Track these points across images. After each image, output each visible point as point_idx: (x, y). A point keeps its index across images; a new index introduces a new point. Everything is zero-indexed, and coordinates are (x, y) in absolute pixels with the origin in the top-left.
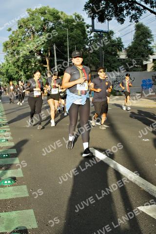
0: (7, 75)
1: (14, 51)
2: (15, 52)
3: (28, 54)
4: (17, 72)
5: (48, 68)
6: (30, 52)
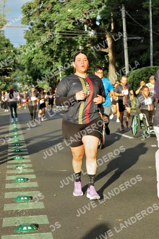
0: (29, 69)
1: (43, 21)
2: (46, 24)
3: (70, 26)
5: (110, 55)
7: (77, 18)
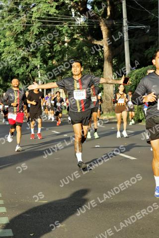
1: (17, 4)
2: (20, 8)
3: (53, 11)
4: (24, 60)
5: (106, 49)
6: (57, 7)
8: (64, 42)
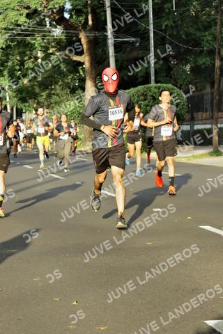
7: (33, 7)
8: (36, 58)
